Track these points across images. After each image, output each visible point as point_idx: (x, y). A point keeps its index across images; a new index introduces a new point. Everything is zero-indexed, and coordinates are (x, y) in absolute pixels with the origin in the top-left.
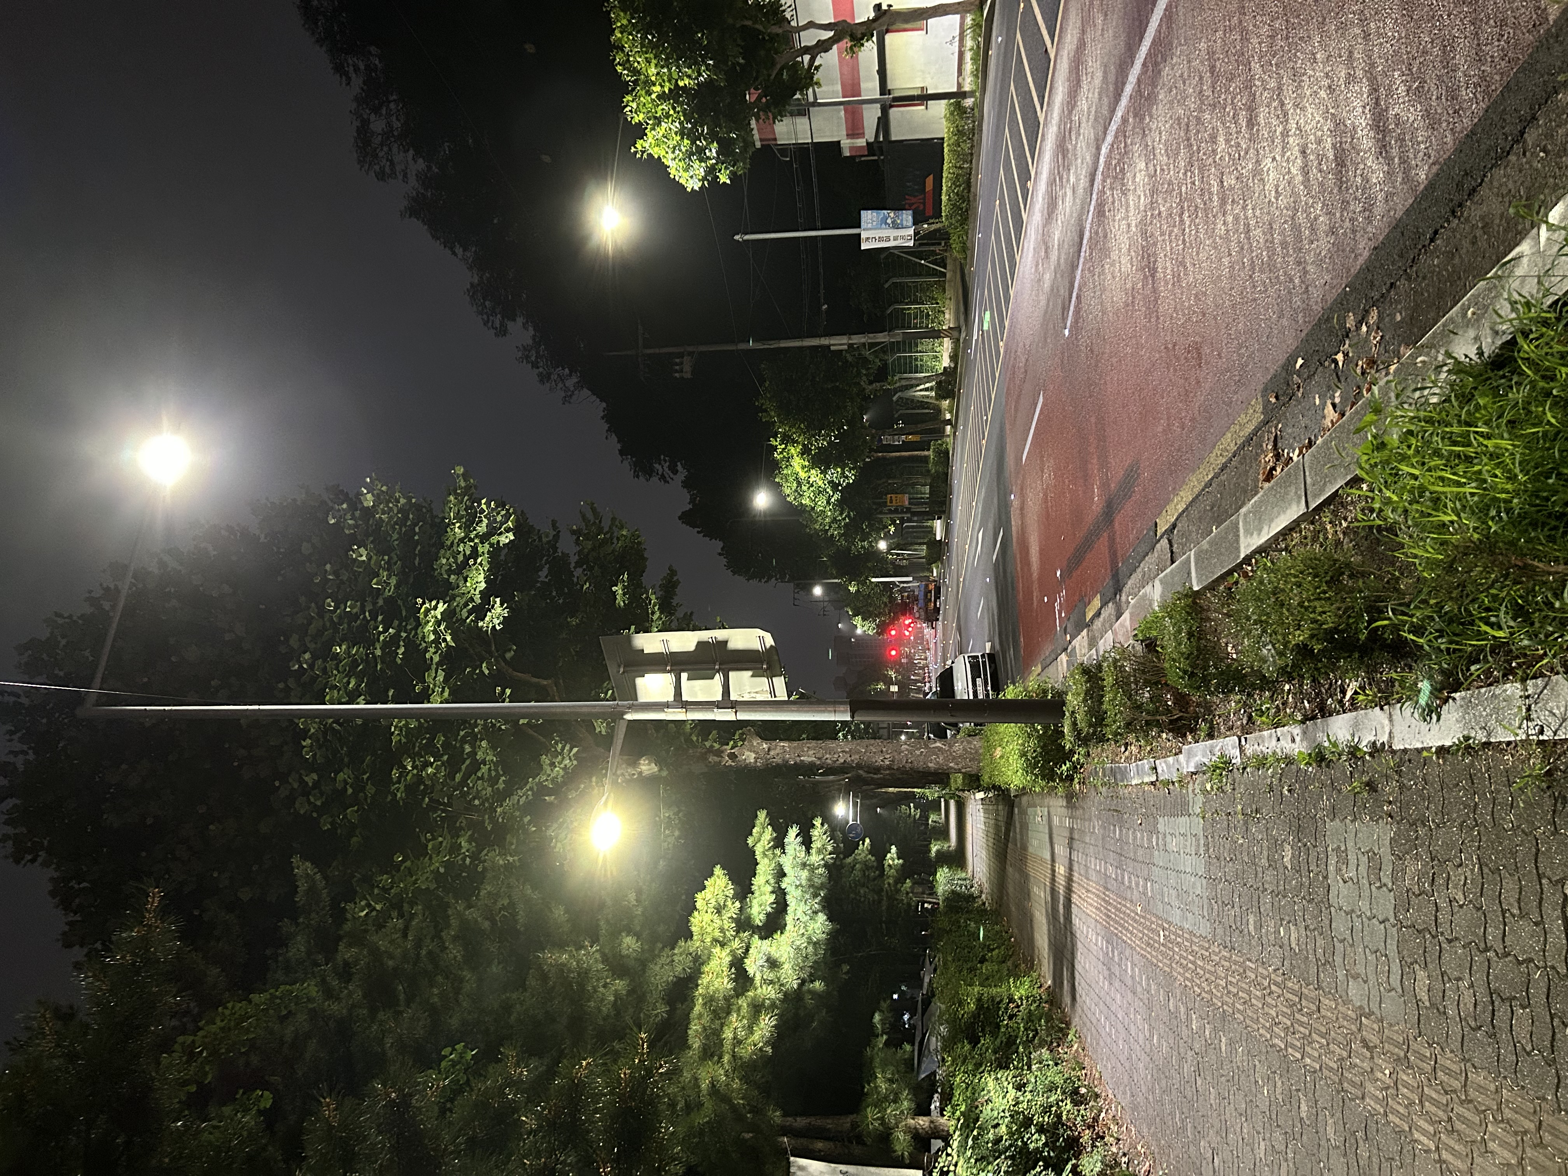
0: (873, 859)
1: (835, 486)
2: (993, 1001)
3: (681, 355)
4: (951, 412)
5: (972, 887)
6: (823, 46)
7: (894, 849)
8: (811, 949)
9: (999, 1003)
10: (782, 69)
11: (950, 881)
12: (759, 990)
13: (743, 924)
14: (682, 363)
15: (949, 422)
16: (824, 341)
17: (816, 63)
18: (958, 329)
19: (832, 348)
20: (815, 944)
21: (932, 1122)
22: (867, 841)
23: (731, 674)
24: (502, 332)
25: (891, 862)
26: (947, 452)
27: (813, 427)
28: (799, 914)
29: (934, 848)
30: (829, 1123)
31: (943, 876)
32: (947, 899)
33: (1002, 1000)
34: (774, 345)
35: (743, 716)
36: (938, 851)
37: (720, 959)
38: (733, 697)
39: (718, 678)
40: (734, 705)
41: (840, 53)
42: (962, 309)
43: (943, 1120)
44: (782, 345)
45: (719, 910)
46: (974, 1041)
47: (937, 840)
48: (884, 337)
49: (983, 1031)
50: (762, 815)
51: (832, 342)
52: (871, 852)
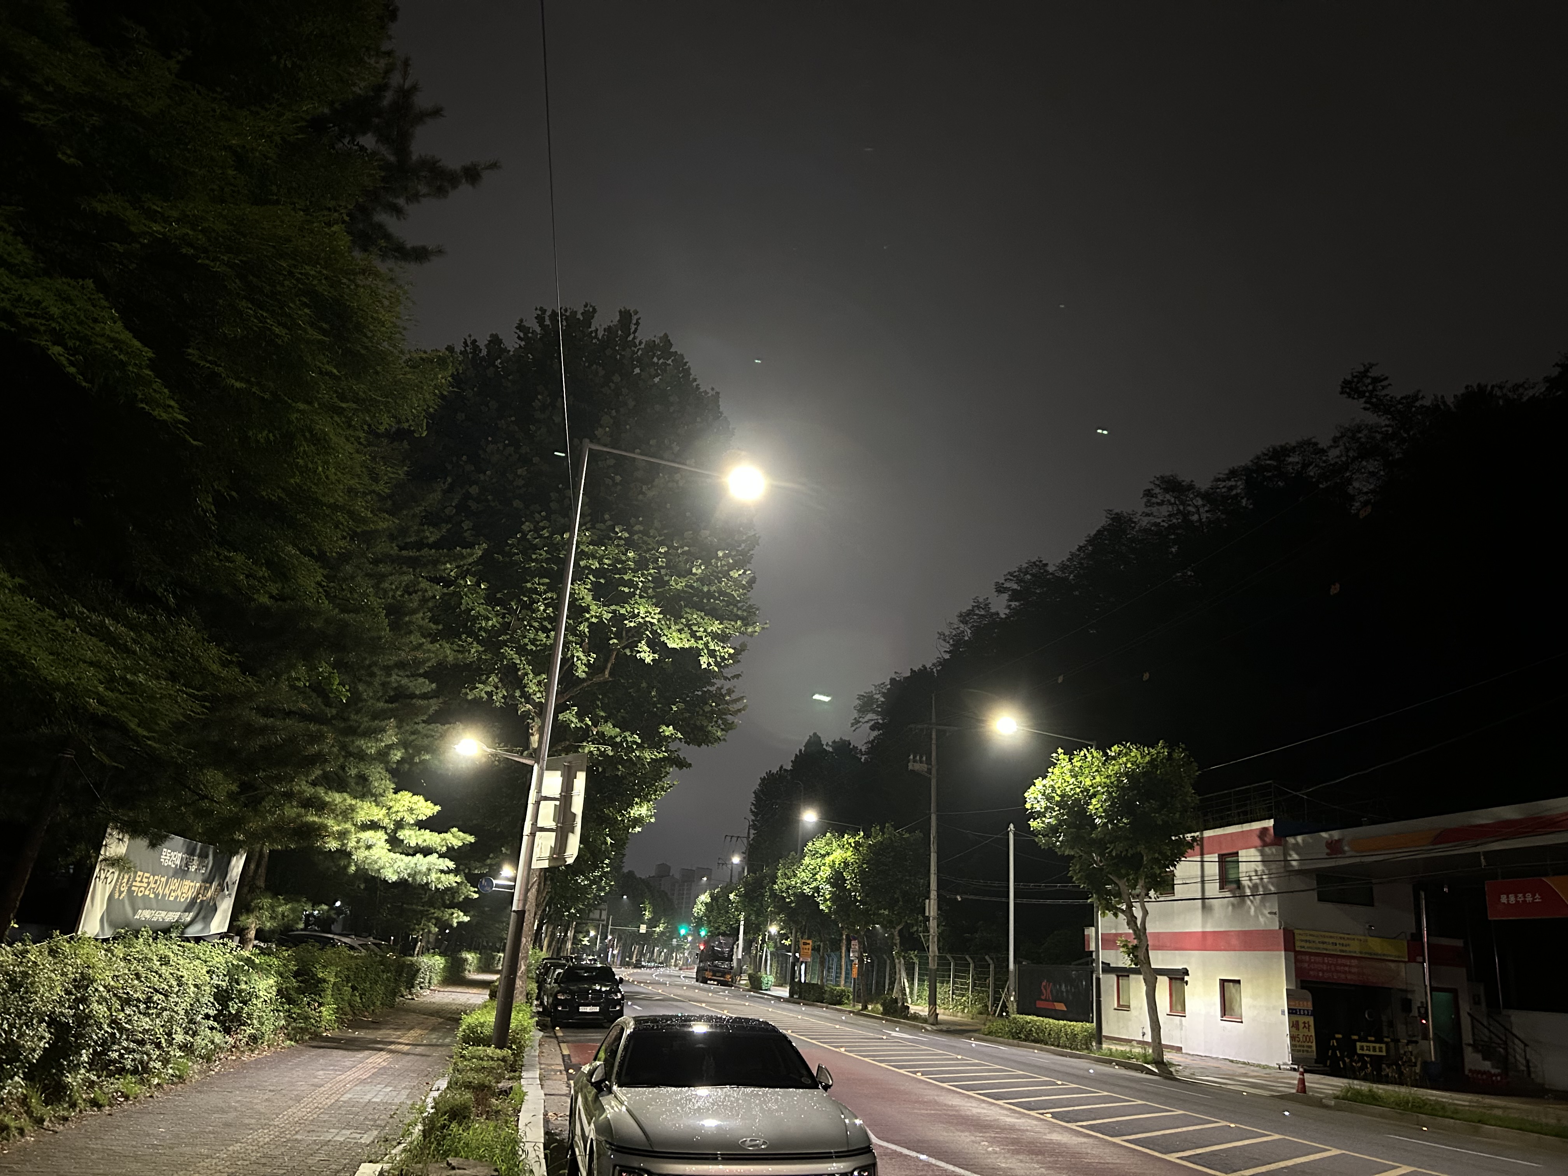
0: (461, 899)
1: (817, 889)
2: (322, 991)
3: (929, 761)
4: (872, 1011)
5: (421, 988)
6: (1132, 921)
7: (467, 919)
8: (376, 867)
9: (320, 995)
10: (1115, 884)
11: (431, 969)
12: (354, 836)
13: (400, 825)
14: (921, 762)
15: (865, 1008)
16: (933, 894)
17: (1120, 914)
18: (936, 1022)
19: (927, 901)
20: (379, 870)
21: (251, 940)
22: (476, 896)
23: (554, 834)
24: (1000, 589)
25: (455, 915)
26: (840, 1003)
27: (862, 876)
28: (399, 863)
29: (470, 957)
30: (262, 871)
31: (439, 961)
32: (412, 964)
33: (321, 997)
34: (933, 848)
35: (525, 839)
36: (466, 960)
37: (377, 814)
38: (538, 834)
39: (552, 824)
40: (533, 835)
41: (1127, 934)
42: (952, 1028)
43: (250, 947)
44: (932, 854)
45: (411, 810)
46: (296, 975)
47: (480, 960)
48: (934, 952)
49: (301, 982)
50: (471, 839)
51: (932, 902)
52: (467, 898)
